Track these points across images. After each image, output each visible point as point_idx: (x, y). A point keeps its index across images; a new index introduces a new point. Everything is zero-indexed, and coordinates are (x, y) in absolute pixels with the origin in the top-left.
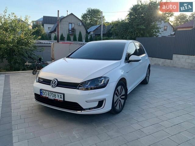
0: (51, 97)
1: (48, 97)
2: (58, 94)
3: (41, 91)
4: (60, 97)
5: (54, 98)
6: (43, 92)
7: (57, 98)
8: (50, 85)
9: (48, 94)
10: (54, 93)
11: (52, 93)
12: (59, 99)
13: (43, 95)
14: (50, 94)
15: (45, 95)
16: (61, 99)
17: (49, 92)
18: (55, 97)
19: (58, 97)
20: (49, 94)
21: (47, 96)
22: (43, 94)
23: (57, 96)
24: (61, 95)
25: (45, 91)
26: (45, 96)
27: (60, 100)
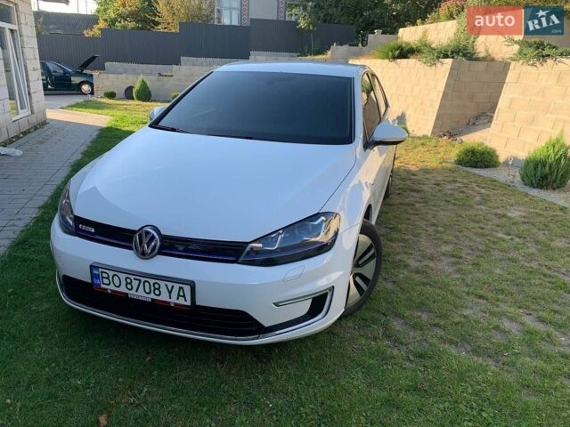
0: (141, 294)
1: (127, 294)
2: (170, 285)
3: (95, 272)
4: (179, 295)
5: (152, 296)
6: (105, 275)
7: (164, 297)
8: (130, 248)
9: (127, 283)
10: (152, 281)
11: (143, 279)
12: (173, 300)
13: (103, 286)
14: (135, 284)
15: (111, 285)
16: (181, 301)
17: (132, 277)
18: (157, 292)
19: (170, 292)
20: (131, 283)
21: (123, 289)
22: (106, 281)
23: (163, 289)
24: (180, 288)
25: (111, 273)
26: (112, 287)
27: (176, 304)
